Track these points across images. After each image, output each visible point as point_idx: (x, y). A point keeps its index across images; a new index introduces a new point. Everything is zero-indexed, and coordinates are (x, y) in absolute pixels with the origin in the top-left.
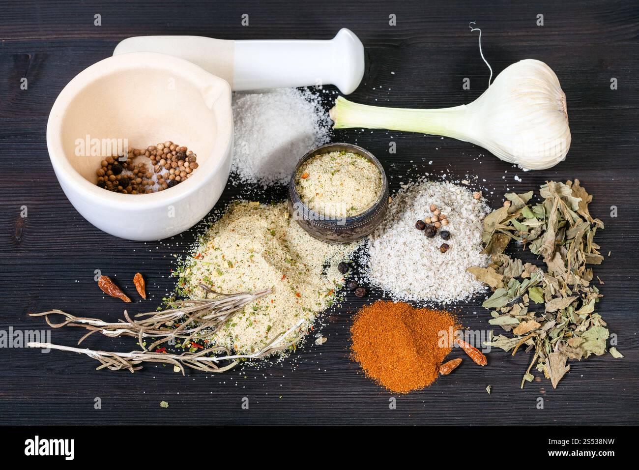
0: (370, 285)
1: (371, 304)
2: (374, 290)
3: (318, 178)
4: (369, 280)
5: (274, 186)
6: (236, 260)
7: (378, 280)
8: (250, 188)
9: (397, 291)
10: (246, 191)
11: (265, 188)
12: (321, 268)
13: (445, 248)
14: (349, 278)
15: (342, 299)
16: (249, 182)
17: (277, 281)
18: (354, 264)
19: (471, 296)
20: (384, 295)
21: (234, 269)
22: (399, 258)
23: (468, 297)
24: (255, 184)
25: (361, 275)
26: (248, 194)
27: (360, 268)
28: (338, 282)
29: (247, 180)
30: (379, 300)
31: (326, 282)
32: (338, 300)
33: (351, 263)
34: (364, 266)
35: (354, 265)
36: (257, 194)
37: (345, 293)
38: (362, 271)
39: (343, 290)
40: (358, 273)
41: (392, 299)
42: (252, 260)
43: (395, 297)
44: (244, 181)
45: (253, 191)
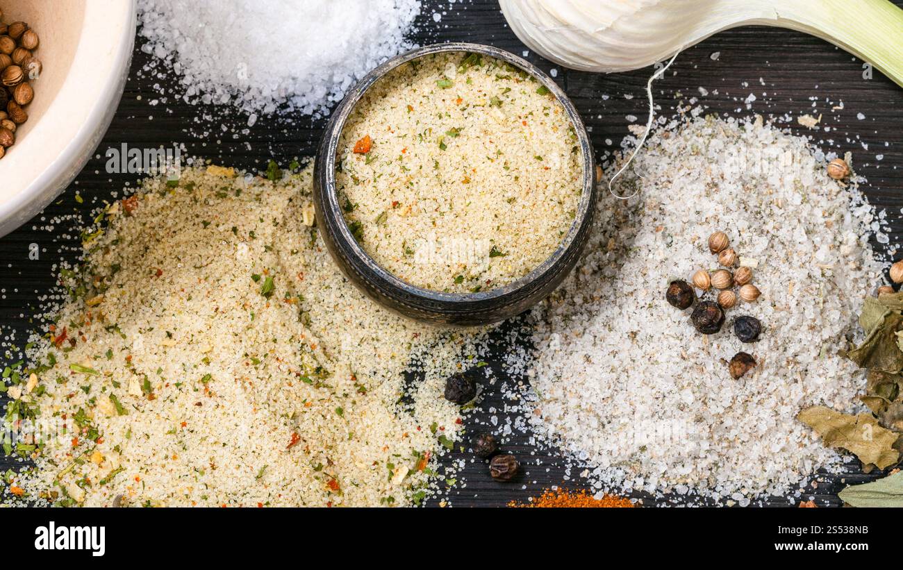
0: (532, 442)
1: (530, 499)
2: (541, 454)
3: (401, 158)
4: (527, 425)
5: (275, 116)
6: (163, 379)
7: (552, 429)
8: (209, 118)
9: (605, 461)
10: (199, 128)
11: (252, 120)
12: (398, 382)
13: (744, 363)
14: (474, 416)
15: (452, 483)
16: (207, 99)
17: (275, 454)
18: (489, 372)
19: (804, 484)
20: (568, 472)
21: (158, 404)
22: (614, 375)
23: (796, 486)
24: (224, 106)
25: (507, 408)
26: (205, 140)
27: (505, 385)
28: (443, 429)
29: (202, 93)
30: (555, 488)
31: (411, 429)
32: (443, 485)
33: (482, 369)
34: (518, 379)
35: (491, 376)
36: (227, 138)
37: (462, 464)
38: (511, 396)
39: (455, 452)
40: (499, 401)
41: (589, 485)
42: (206, 389)
43: (597, 478)
44: (194, 97)
45: (216, 127)
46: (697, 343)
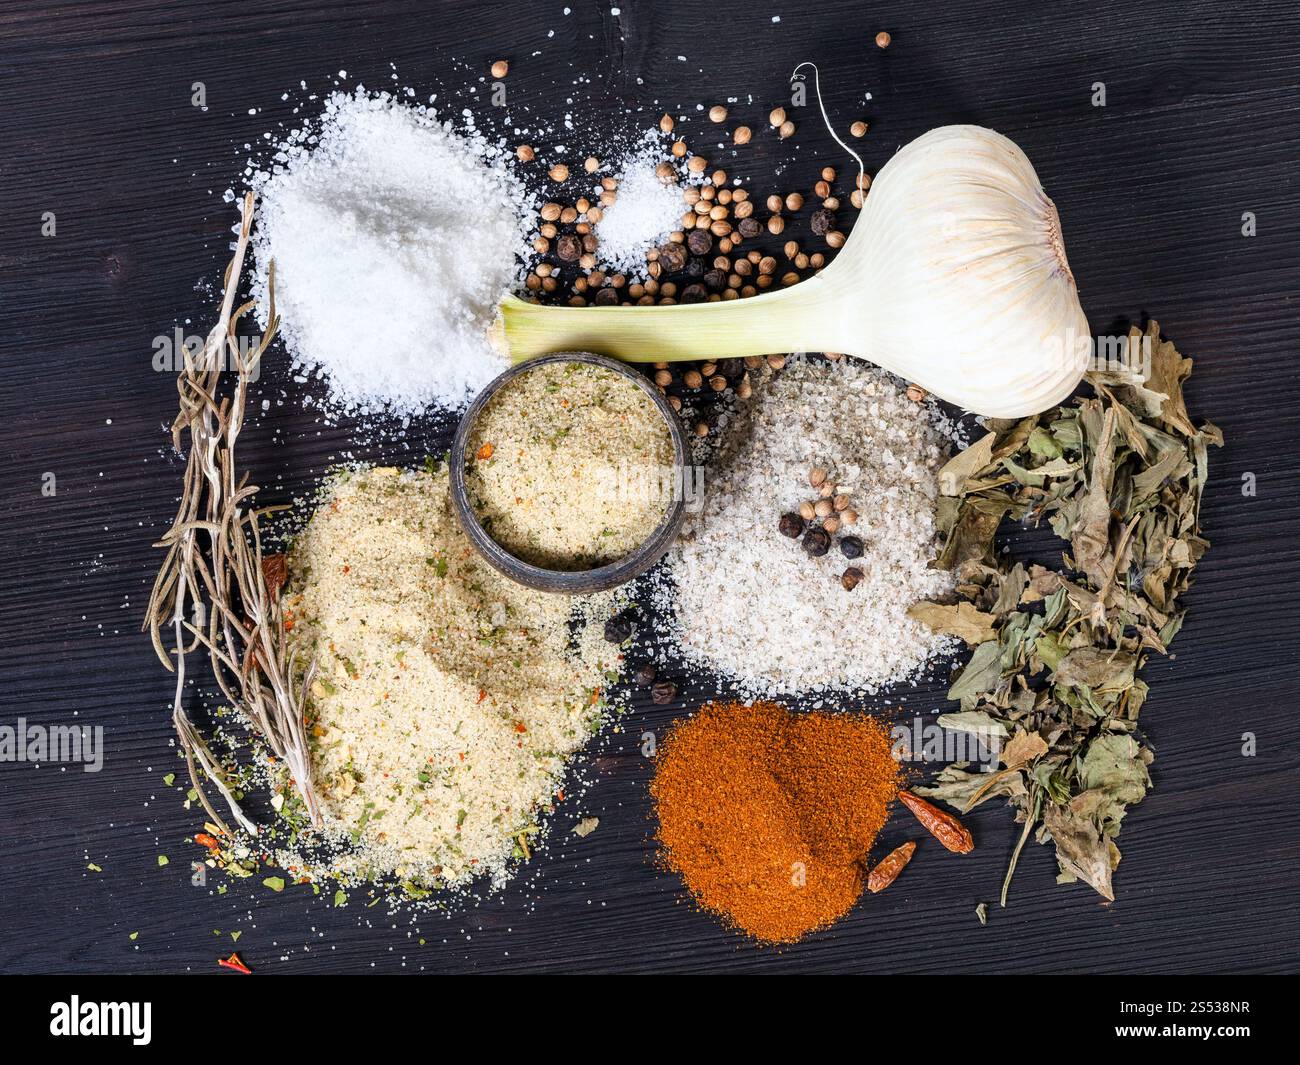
0: (685, 665)
1: (690, 715)
2: (695, 676)
4: (679, 652)
5: (426, 416)
6: (364, 660)
7: (701, 653)
8: (369, 426)
9: (750, 674)
10: (361, 436)
11: (406, 423)
12: (564, 631)
13: (853, 578)
14: (632, 651)
15: (622, 711)
16: (365, 411)
17: (468, 711)
18: (640, 611)
19: (922, 668)
20: (719, 687)
21: (362, 680)
22: (746, 600)
23: (916, 671)
24: (380, 414)
25: (660, 640)
26: (368, 446)
27: (655, 620)
28: (607, 666)
29: (359, 406)
30: (710, 702)
31: (581, 671)
32: (614, 714)
33: (634, 610)
34: (666, 614)
35: (642, 615)
36: (387, 442)
37: (628, 693)
38: (661, 629)
39: (622, 685)
40: (652, 635)
41: (739, 696)
42: (402, 664)
43: (745, 689)
44: (354, 410)
45: (376, 433)
46: (810, 566)
